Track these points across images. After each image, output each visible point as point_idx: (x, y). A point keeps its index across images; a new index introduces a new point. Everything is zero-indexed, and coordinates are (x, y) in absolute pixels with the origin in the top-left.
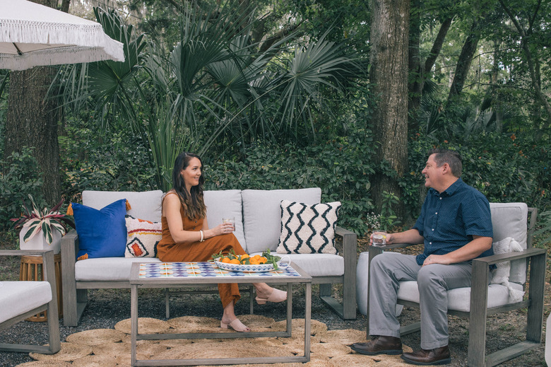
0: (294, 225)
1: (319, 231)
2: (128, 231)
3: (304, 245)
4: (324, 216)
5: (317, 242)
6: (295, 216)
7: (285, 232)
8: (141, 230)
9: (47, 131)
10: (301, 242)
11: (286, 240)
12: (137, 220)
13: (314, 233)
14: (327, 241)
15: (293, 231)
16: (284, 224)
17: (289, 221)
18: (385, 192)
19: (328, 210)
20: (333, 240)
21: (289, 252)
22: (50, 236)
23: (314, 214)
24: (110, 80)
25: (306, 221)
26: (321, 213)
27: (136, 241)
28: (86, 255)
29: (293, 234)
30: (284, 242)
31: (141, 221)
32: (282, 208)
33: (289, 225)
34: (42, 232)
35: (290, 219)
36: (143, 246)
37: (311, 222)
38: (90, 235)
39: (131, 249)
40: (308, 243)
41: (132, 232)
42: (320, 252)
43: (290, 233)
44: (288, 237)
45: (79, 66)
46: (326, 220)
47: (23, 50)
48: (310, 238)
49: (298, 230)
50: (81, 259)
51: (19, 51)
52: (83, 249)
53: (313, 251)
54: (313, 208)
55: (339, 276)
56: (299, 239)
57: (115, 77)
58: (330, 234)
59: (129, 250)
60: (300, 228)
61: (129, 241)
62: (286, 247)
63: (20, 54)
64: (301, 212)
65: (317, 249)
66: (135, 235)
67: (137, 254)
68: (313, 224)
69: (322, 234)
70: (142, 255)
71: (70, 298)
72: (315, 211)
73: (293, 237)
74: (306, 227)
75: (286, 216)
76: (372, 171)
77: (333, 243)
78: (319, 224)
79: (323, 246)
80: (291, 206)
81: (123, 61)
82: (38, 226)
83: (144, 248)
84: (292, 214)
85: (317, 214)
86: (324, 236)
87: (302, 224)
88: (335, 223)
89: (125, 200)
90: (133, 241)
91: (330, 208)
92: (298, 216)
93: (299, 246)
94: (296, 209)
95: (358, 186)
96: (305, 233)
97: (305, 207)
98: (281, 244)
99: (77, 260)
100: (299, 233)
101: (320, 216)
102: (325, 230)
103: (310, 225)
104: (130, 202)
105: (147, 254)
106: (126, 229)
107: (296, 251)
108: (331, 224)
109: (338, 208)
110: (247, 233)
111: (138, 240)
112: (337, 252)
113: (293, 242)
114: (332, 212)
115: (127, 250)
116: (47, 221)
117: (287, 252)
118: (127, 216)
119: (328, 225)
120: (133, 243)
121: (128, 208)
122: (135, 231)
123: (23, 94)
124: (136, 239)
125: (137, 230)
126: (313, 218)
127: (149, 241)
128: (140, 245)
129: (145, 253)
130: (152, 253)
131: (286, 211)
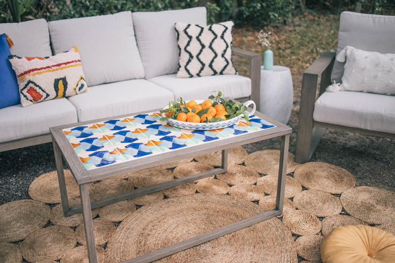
0: (194, 48)
1: (220, 53)
2: (18, 74)
3: (207, 68)
4: (222, 37)
5: (219, 64)
6: (194, 40)
7: (185, 57)
8: (33, 70)
10: (203, 65)
11: (188, 64)
12: (24, 59)
13: (216, 56)
14: (228, 63)
15: (194, 54)
16: (182, 47)
17: (188, 45)
19: (225, 31)
20: (231, 60)
21: (192, 76)
23: (213, 37)
26: (219, 34)
27: (31, 85)
29: (195, 58)
30: (186, 67)
31: (29, 59)
32: (177, 31)
33: (188, 49)
35: (189, 42)
36: (40, 88)
37: (211, 44)
39: (27, 95)
40: (210, 66)
41: (22, 75)
42: (221, 73)
43: (191, 56)
44: (189, 61)
46: (225, 41)
48: (212, 61)
49: (199, 54)
53: (215, 73)
54: (210, 29)
55: (246, 98)
56: (201, 63)
58: (228, 55)
59: (25, 96)
60: (201, 51)
61: (21, 87)
62: (188, 71)
64: (200, 34)
65: (219, 71)
66: (29, 77)
67: (36, 98)
68: (213, 46)
69: (223, 56)
70: (42, 99)
72: (213, 33)
73: (195, 60)
74: (207, 50)
77: (232, 63)
78: (219, 46)
79: (225, 67)
80: (187, 28)
83: (43, 91)
84: (190, 37)
85: (216, 36)
86: (225, 58)
87: (203, 46)
88: (231, 43)
89: (5, 35)
90: (27, 85)
91: (226, 28)
92: (198, 38)
93: (202, 69)
94: (194, 31)
96: (207, 57)
97: (202, 29)
98: (182, 69)
100: (201, 57)
102: (225, 51)
104: (11, 37)
105: (48, 95)
106: (13, 72)
107: (198, 75)
108: (229, 44)
109: (232, 28)
111: (33, 83)
112: (236, 71)
113: (194, 67)
114: (229, 33)
115: (22, 97)
117: (188, 76)
118: (11, 57)
119: (227, 46)
120: (28, 88)
122: (26, 73)
124: (30, 82)
125: (29, 71)
126: (213, 41)
127: (45, 81)
128: (37, 89)
129: (44, 95)
130: (53, 93)
131: (182, 34)
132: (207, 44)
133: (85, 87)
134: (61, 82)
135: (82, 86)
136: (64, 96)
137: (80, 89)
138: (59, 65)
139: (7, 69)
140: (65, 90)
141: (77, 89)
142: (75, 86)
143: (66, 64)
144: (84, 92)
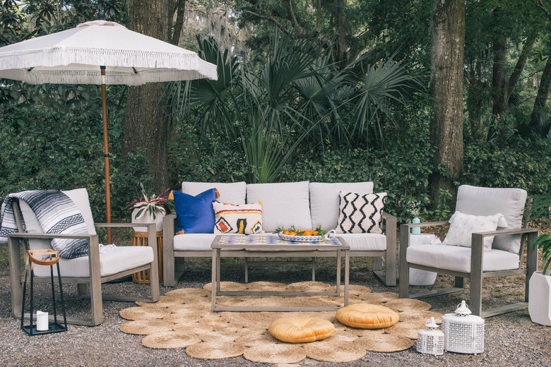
0: (349, 210)
1: (368, 215)
2: (216, 212)
3: (356, 226)
4: (372, 203)
5: (367, 224)
6: (350, 203)
7: (342, 215)
8: (225, 211)
9: (158, 135)
10: (354, 224)
11: (342, 222)
12: (222, 204)
13: (365, 217)
14: (374, 224)
15: (348, 215)
16: (341, 210)
17: (345, 208)
18: (441, 189)
19: (376, 199)
20: (379, 223)
21: (345, 232)
22: (154, 215)
23: (365, 202)
24: (210, 94)
25: (358, 207)
26: (370, 201)
27: (222, 220)
28: (183, 231)
29: (348, 218)
30: (341, 224)
31: (224, 204)
32: (340, 197)
33: (345, 211)
34: (149, 212)
35: (346, 206)
36: (228, 223)
37: (362, 208)
38: (186, 215)
39: (219, 227)
40: (359, 225)
41: (218, 213)
42: (369, 232)
43: (345, 217)
44: (344, 220)
45: (184, 82)
46: (374, 207)
47: (137, 70)
48: (361, 221)
49: (352, 215)
50: (179, 234)
51: (135, 70)
52: (179, 226)
53: (364, 231)
54: (364, 197)
55: (382, 251)
56: (352, 222)
57: (214, 92)
58: (377, 218)
59: (217, 227)
60: (353, 213)
61: (217, 220)
62: (342, 228)
63: (136, 73)
64: (355, 200)
65: (366, 229)
66: (221, 215)
67: (224, 230)
68: (363, 210)
69: (371, 218)
70: (228, 231)
71: (169, 265)
72: (366, 199)
73: (348, 220)
74: (358, 212)
75: (343, 203)
76: (430, 172)
77: (380, 225)
78: (369, 210)
79: (372, 227)
80: (347, 195)
81: (216, 79)
82: (146, 208)
83: (229, 225)
84: (347, 202)
85: (367, 202)
86: (372, 220)
87: (355, 209)
88: (381, 209)
89: (215, 189)
90: (220, 220)
91: (378, 197)
92: (352, 203)
93: (353, 227)
94: (350, 198)
95: (418, 184)
96: (357, 217)
97: (358, 196)
98: (339, 226)
99: (175, 235)
100: (352, 217)
101: (369, 203)
102: (373, 214)
103: (361, 210)
104: (219, 191)
105: (232, 229)
106: (213, 211)
107: (350, 231)
108: (379, 210)
109: (385, 197)
110: (313, 217)
111: (223, 218)
112: (383, 232)
113: (347, 225)
114: (380, 200)
115: (215, 228)
116: (153, 204)
117: (342, 232)
118: (214, 201)
119: (376, 211)
120: (220, 222)
121: (217, 195)
122: (220, 212)
123: (138, 104)
124: (221, 218)
125: (222, 211)
126: (364, 205)
127: (232, 219)
128: (225, 223)
129: (229, 229)
130: (235, 229)
131: (343, 200)
132: (358, 208)
133: (260, 229)
134: (242, 222)
135: (258, 228)
136: (244, 233)
137: (256, 230)
138: (243, 210)
139: (210, 209)
140: (244, 228)
141: (254, 229)
142: (252, 227)
143: (248, 210)
144: (259, 233)
